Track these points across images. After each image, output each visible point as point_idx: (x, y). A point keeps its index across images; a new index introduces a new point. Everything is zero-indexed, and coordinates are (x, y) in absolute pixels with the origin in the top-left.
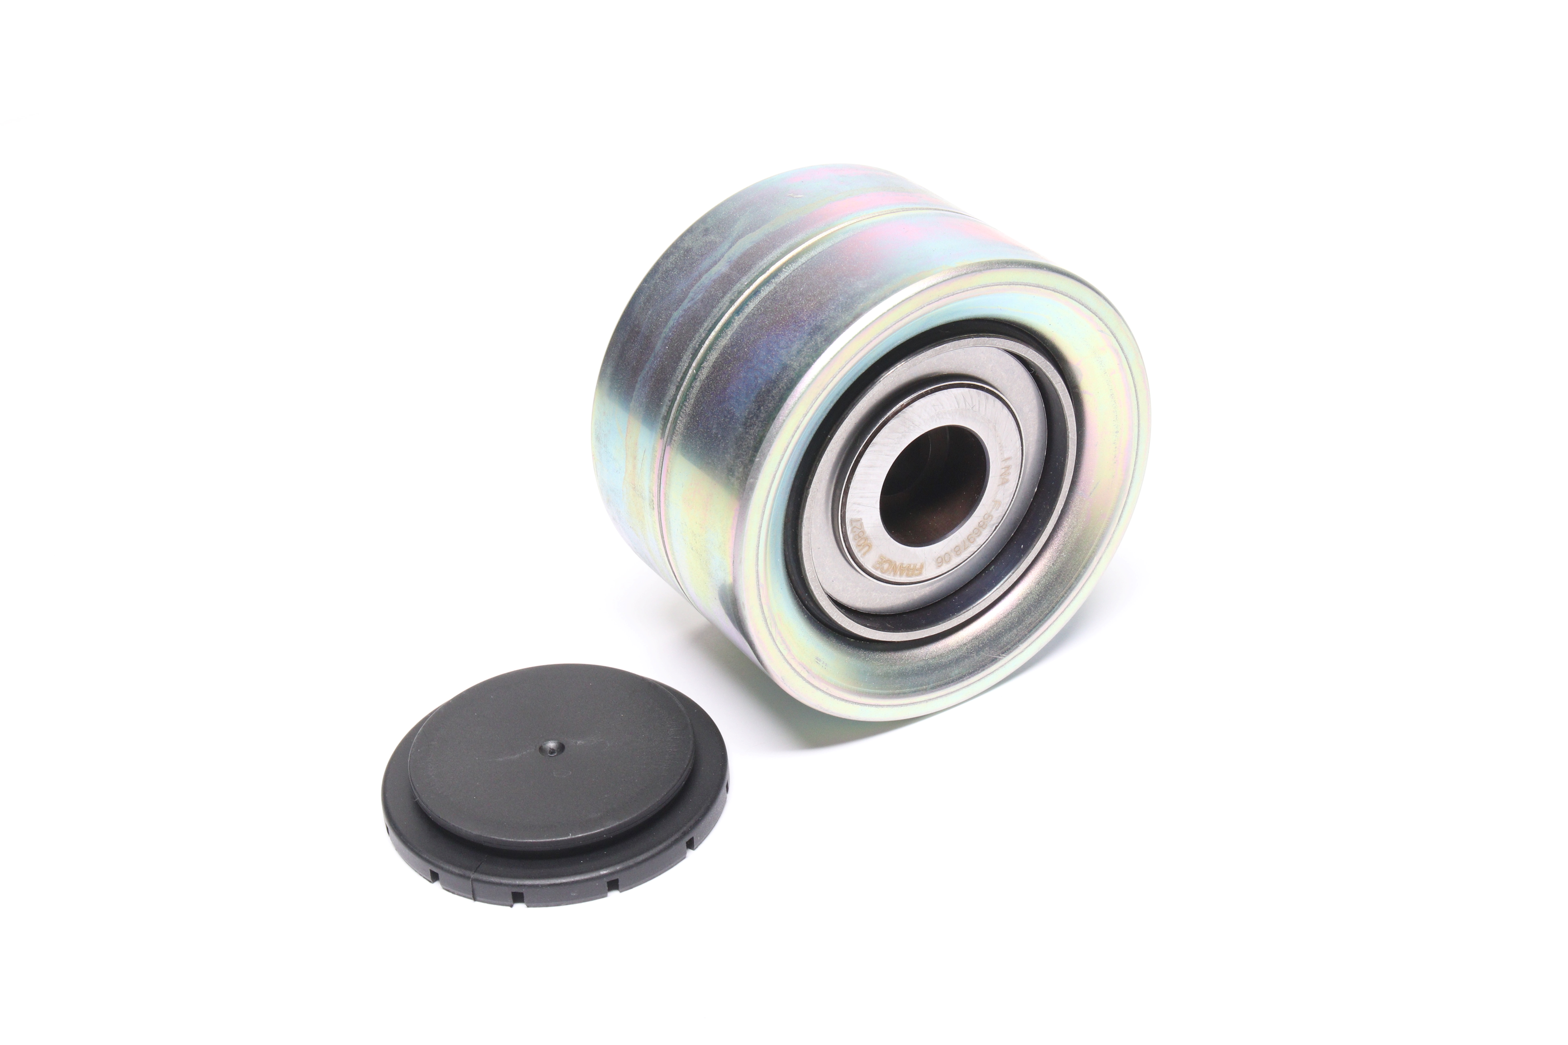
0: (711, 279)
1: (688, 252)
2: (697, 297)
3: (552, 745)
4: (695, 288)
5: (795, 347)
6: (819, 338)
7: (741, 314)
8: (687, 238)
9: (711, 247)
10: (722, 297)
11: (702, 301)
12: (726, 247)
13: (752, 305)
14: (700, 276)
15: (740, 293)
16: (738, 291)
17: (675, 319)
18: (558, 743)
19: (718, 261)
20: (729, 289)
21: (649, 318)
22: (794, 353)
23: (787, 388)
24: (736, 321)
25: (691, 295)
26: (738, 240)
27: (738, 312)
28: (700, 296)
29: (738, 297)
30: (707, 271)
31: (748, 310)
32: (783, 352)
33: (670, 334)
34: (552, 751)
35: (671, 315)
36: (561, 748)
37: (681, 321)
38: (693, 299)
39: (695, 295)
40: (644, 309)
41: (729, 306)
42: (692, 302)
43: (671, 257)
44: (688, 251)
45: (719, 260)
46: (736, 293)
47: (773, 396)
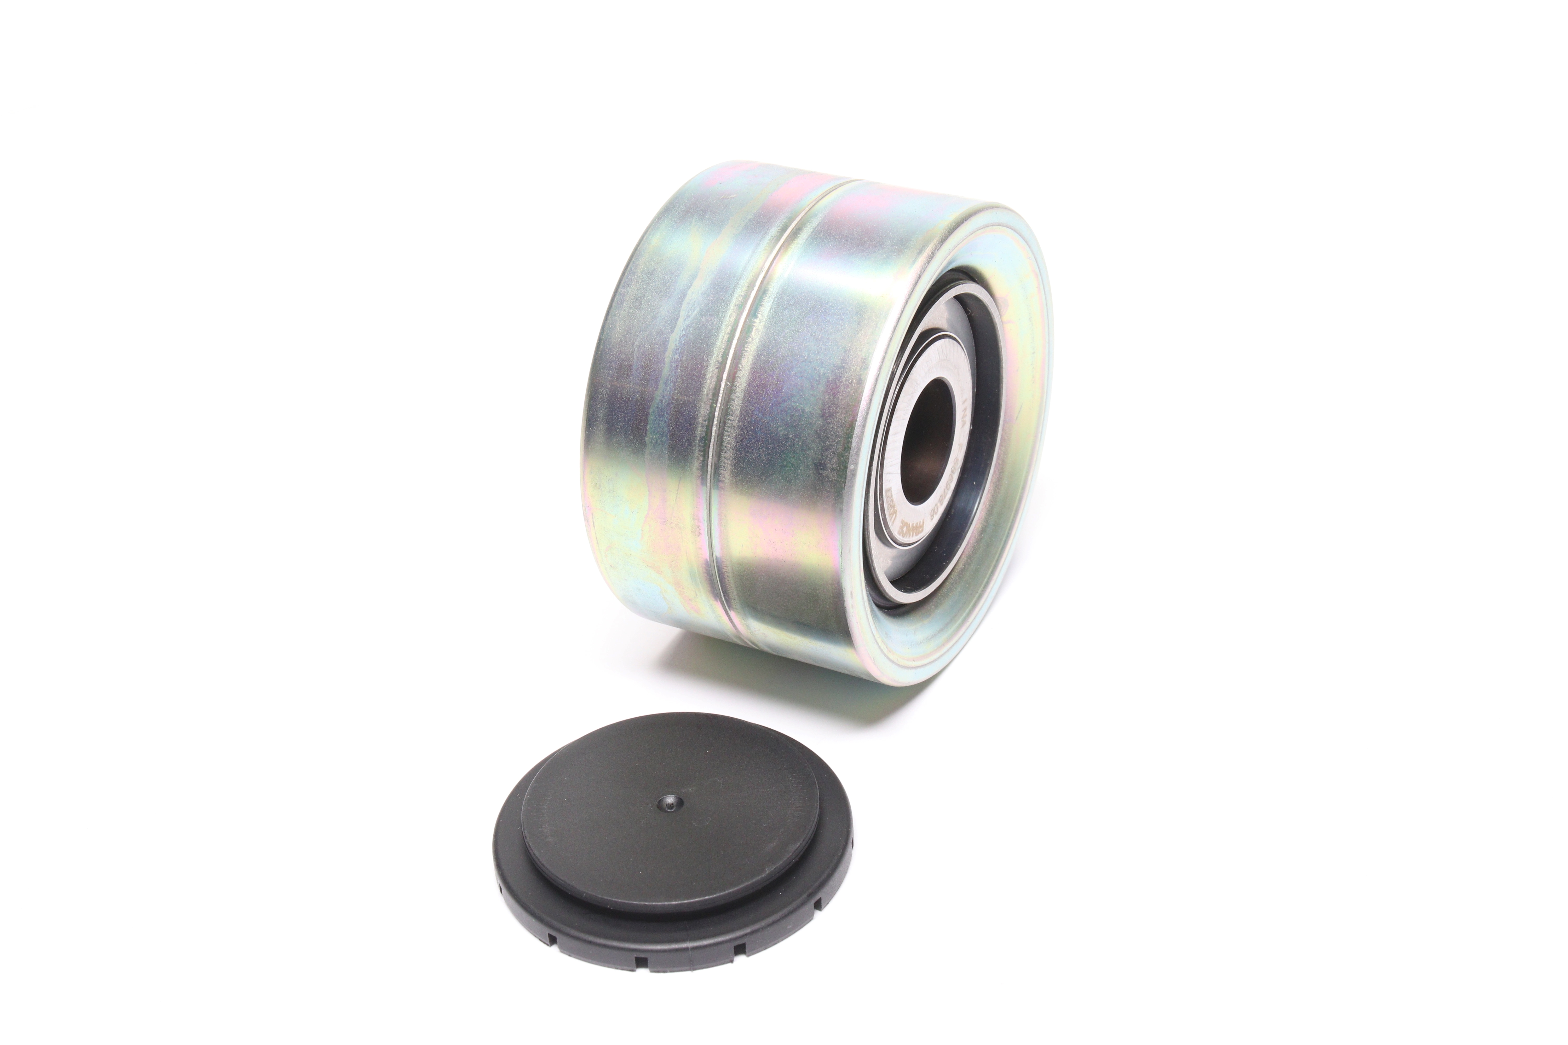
0: (700, 292)
3: (670, 799)
14: (683, 295)
17: (675, 341)
18: (677, 797)
25: (683, 313)
33: (676, 356)
34: (671, 806)
36: (680, 803)
38: (688, 317)
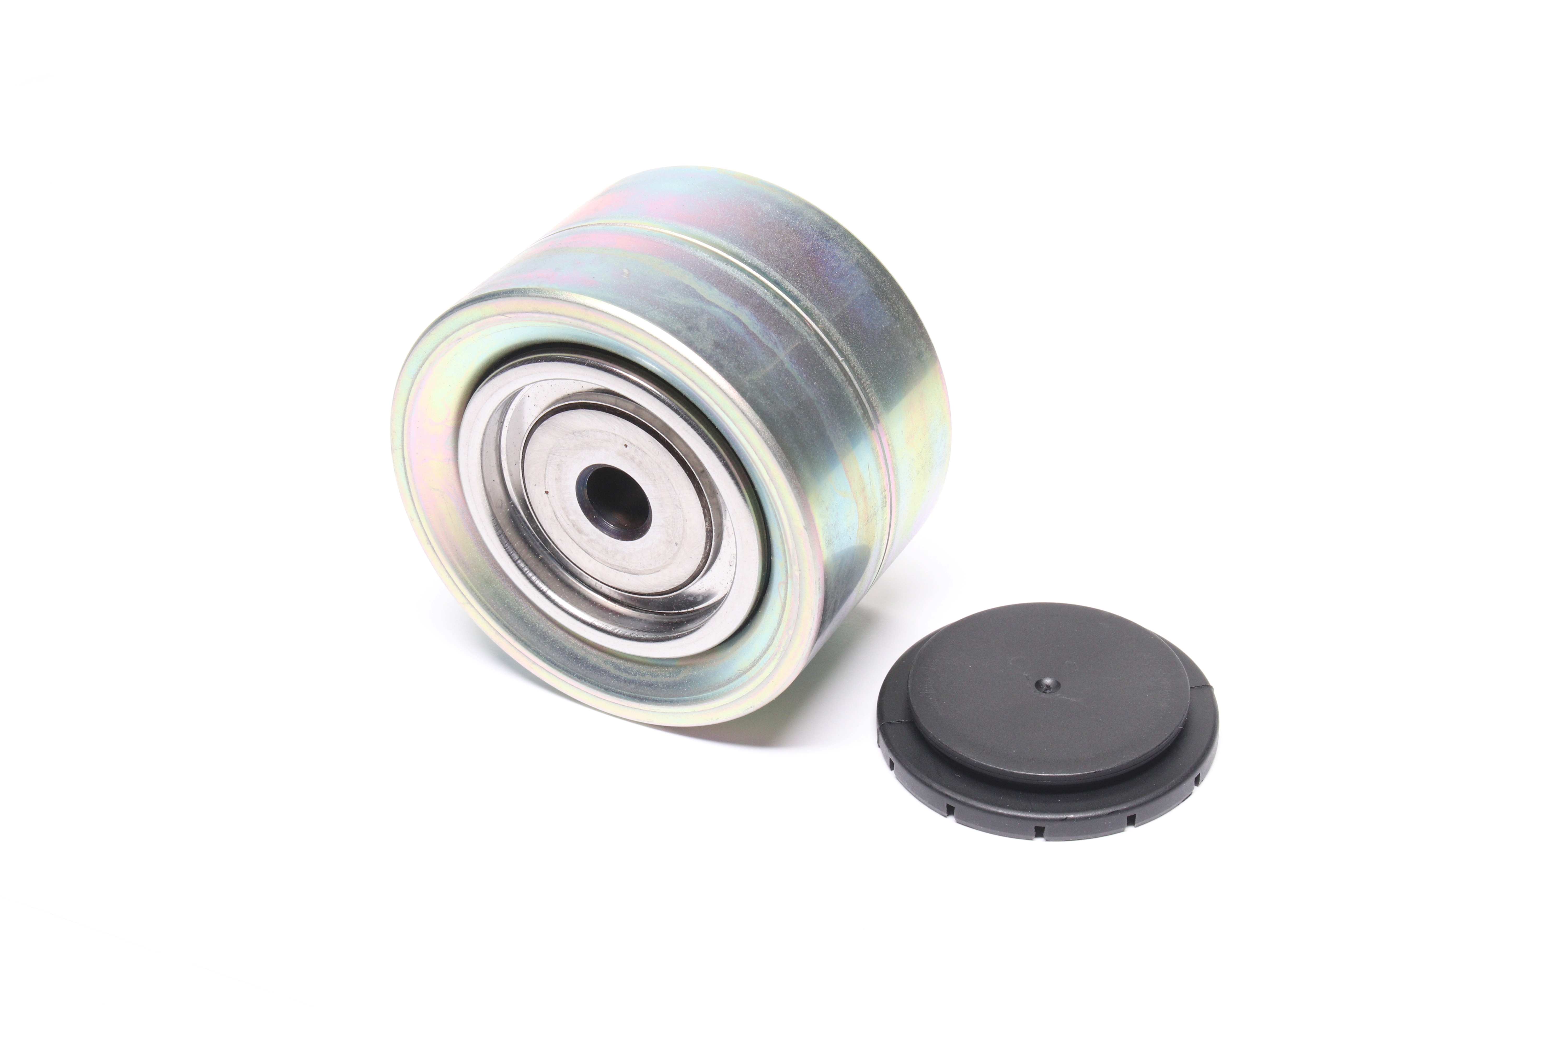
0: (756, 323)
1: (719, 345)
2: (774, 339)
4: (763, 340)
5: (839, 253)
6: (833, 234)
7: (799, 298)
8: (700, 347)
9: (715, 323)
10: (779, 314)
11: (780, 334)
12: (717, 310)
13: (791, 288)
14: (752, 334)
15: (776, 296)
16: (774, 298)
17: (792, 367)
18: (1054, 679)
19: (735, 316)
20: (771, 306)
21: (783, 397)
22: (846, 255)
23: (877, 267)
24: (806, 303)
25: (770, 345)
26: (707, 300)
27: (797, 301)
28: (774, 336)
29: (782, 298)
30: (745, 326)
31: (796, 292)
32: (844, 264)
33: (804, 375)
35: (787, 370)
36: (1057, 685)
37: (795, 359)
38: (776, 344)
39: (771, 341)
40: (773, 402)
41: (789, 308)
42: (778, 344)
43: (722, 362)
44: (717, 345)
45: (733, 315)
46: (776, 300)
47: (882, 282)
